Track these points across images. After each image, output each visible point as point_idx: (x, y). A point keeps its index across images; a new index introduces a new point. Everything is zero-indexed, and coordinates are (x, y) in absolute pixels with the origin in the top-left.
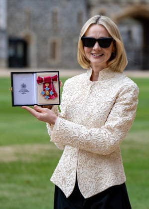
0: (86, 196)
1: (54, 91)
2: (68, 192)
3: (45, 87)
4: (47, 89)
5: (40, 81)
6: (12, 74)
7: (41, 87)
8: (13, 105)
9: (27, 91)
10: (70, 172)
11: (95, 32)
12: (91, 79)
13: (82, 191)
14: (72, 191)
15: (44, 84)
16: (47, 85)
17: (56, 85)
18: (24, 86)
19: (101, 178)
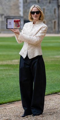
0: (30, 58)
1: (19, 24)
2: (24, 57)
3: (16, 23)
4: (17, 24)
5: (15, 21)
6: (7, 19)
7: (15, 23)
8: (7, 28)
9: (11, 24)
10: (25, 51)
11: (35, 10)
12: (33, 23)
13: (29, 57)
14: (26, 57)
15: (16, 22)
16: (17, 23)
17: (19, 23)
18: (10, 23)
19: (35, 53)
